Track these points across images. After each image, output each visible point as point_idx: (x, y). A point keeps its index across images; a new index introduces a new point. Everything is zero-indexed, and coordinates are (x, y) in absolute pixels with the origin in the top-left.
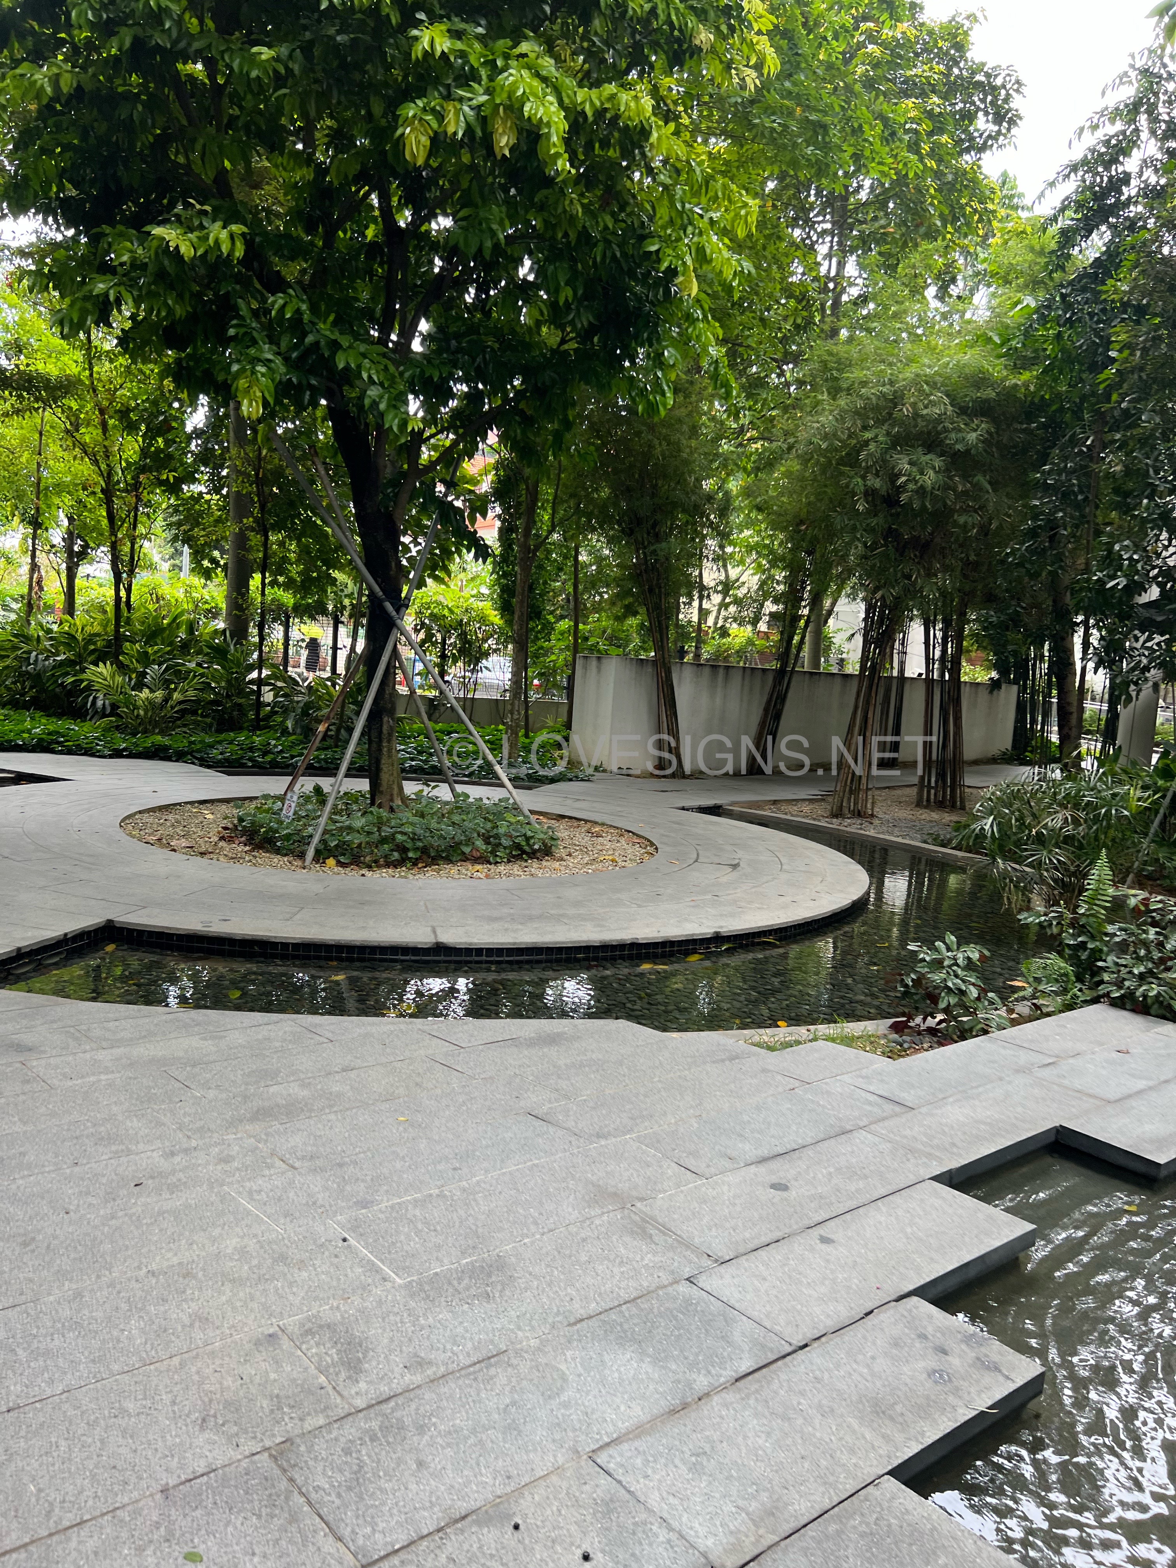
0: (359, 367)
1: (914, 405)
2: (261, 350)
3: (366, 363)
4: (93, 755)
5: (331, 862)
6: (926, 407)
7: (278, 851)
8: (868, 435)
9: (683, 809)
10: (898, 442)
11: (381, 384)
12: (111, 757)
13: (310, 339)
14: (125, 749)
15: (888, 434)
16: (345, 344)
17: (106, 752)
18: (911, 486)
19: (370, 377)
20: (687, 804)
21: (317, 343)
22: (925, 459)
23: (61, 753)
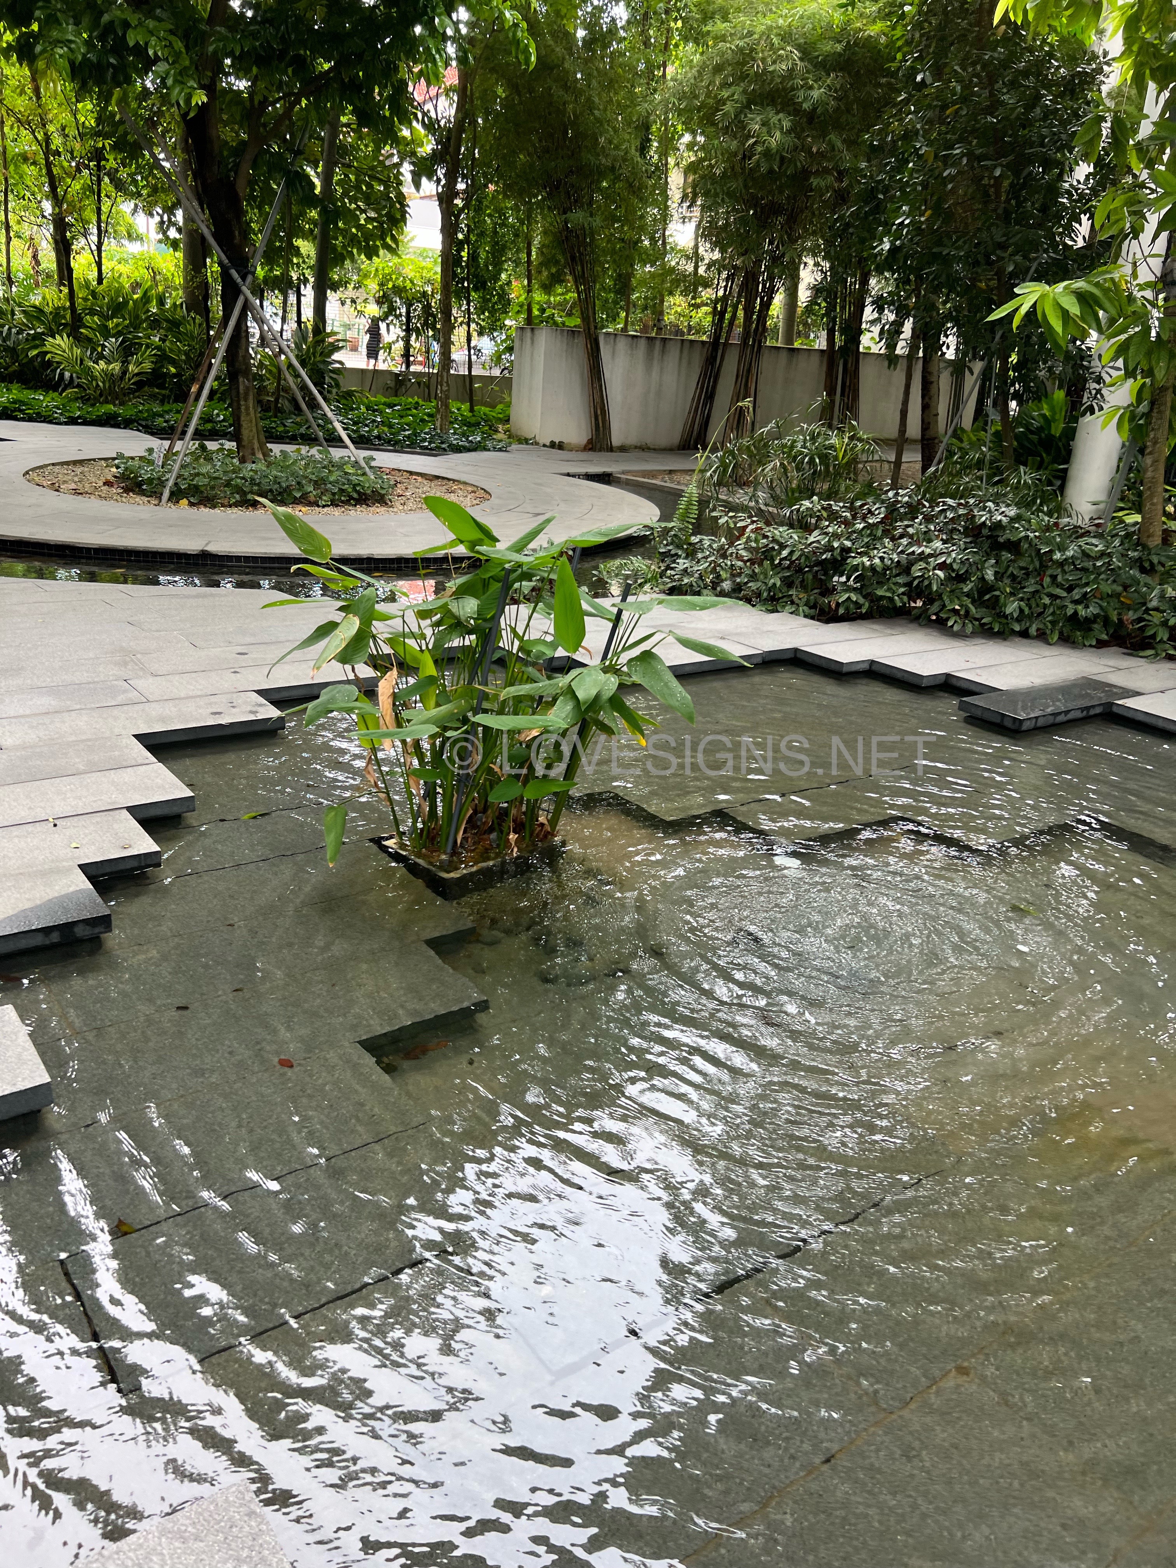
0: (146, 44)
1: (763, 60)
2: (64, 31)
3: (153, 41)
4: (50, 422)
5: (184, 501)
6: (774, 62)
7: (143, 493)
8: (725, 94)
9: (568, 475)
10: (752, 101)
11: (167, 60)
12: (66, 424)
13: (106, 18)
14: (79, 417)
15: (745, 92)
16: (134, 23)
17: (63, 420)
18: (759, 149)
19: (155, 54)
20: (572, 470)
21: (112, 22)
22: (774, 119)
23: (23, 420)
